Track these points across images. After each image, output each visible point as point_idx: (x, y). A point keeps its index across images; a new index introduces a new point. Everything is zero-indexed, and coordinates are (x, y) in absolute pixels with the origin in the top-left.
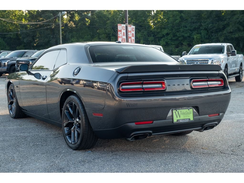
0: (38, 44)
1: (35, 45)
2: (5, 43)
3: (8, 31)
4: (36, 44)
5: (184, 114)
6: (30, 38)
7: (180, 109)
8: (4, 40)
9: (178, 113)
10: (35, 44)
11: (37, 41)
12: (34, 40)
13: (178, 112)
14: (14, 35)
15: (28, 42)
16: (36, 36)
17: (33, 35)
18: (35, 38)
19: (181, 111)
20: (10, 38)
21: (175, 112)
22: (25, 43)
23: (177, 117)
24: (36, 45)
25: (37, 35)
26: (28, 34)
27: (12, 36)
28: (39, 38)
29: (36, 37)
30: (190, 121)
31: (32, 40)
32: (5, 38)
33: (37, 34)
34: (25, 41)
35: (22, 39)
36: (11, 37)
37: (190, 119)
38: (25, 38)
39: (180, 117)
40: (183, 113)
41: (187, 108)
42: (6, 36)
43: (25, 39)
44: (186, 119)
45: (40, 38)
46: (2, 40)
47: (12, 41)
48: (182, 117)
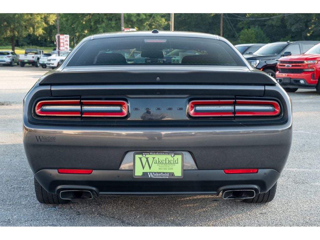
0: (313, 33)
1: (308, 35)
2: (264, 34)
3: (269, 16)
4: (311, 33)
5: (160, 162)
6: (302, 24)
7: (151, 153)
8: (262, 29)
9: (147, 160)
10: (309, 33)
11: (311, 29)
12: (307, 27)
13: (147, 158)
14: (278, 21)
15: (297, 30)
16: (311, 20)
17: (306, 20)
18: (309, 23)
19: (154, 158)
20: (272, 26)
21: (140, 159)
22: (293, 33)
23: (143, 168)
24: (311, 35)
25: (313, 19)
26: (298, 19)
27: (274, 23)
28: (315, 23)
29: (311, 22)
30: (173, 177)
31: (305, 27)
32: (265, 25)
33: (313, 17)
34: (293, 29)
35: (290, 26)
36: (272, 24)
37: (173, 173)
38: (293, 24)
39: (150, 168)
40: (157, 162)
41: (169, 153)
42: (266, 23)
43: (293, 27)
44: (164, 173)
45: (317, 24)
46: (260, 29)
47: (275, 29)
48: (155, 168)
